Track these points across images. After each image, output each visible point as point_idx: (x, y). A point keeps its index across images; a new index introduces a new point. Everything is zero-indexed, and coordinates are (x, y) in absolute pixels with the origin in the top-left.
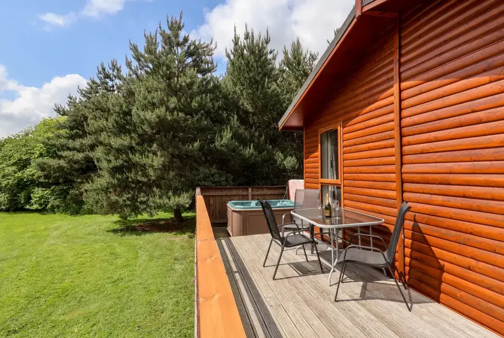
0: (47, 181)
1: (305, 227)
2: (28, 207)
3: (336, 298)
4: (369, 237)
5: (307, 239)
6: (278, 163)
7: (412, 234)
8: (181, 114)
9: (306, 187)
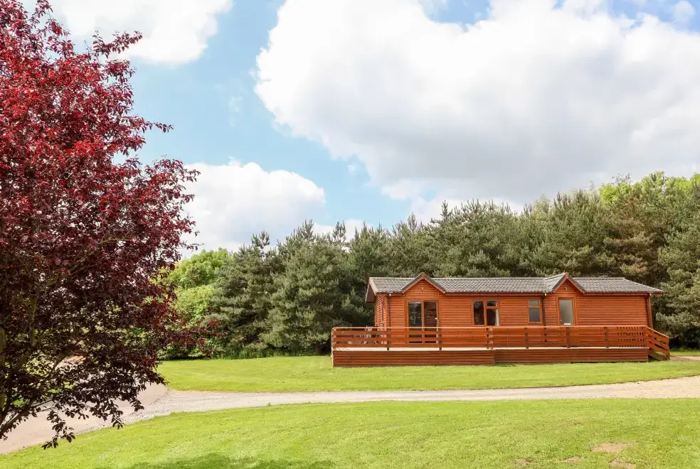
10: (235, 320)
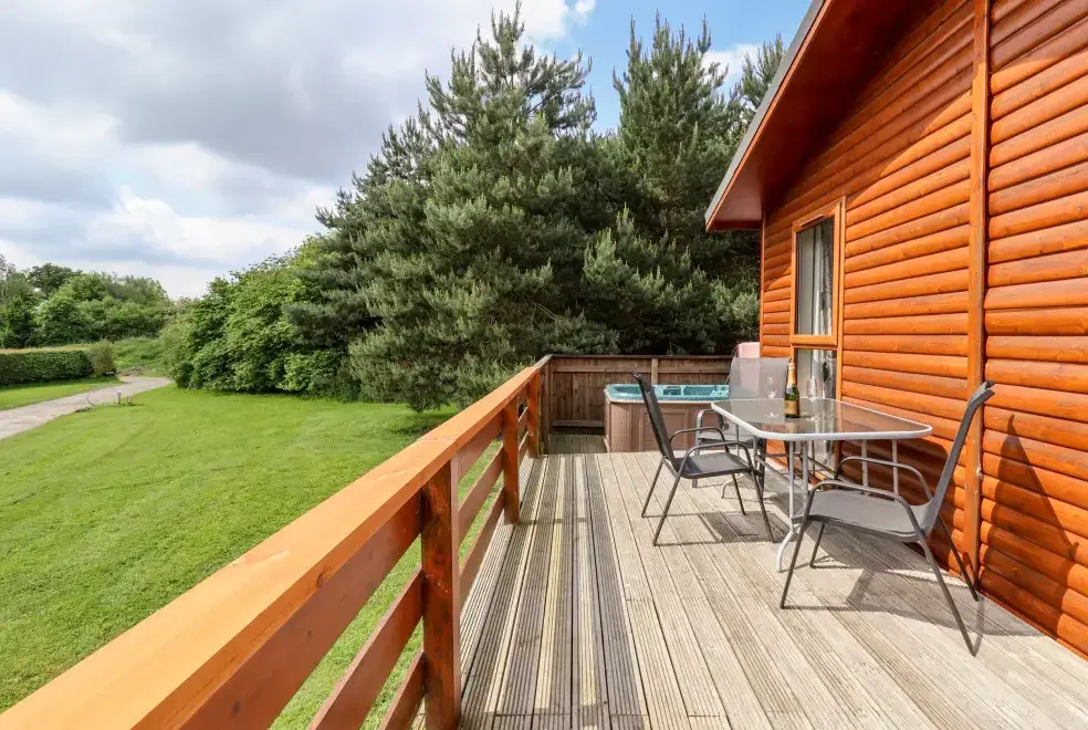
0: (307, 342)
1: (742, 439)
2: (280, 386)
3: (784, 598)
4: (892, 467)
5: (740, 463)
6: (719, 307)
7: (1002, 463)
8: (515, 210)
9: (763, 355)
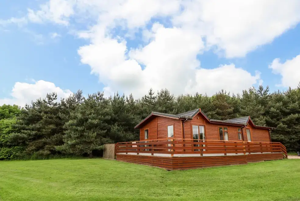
10: (30, 137)
